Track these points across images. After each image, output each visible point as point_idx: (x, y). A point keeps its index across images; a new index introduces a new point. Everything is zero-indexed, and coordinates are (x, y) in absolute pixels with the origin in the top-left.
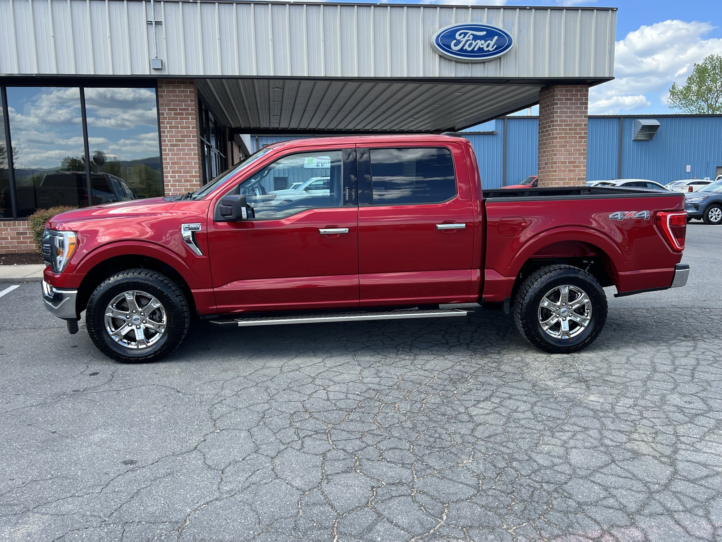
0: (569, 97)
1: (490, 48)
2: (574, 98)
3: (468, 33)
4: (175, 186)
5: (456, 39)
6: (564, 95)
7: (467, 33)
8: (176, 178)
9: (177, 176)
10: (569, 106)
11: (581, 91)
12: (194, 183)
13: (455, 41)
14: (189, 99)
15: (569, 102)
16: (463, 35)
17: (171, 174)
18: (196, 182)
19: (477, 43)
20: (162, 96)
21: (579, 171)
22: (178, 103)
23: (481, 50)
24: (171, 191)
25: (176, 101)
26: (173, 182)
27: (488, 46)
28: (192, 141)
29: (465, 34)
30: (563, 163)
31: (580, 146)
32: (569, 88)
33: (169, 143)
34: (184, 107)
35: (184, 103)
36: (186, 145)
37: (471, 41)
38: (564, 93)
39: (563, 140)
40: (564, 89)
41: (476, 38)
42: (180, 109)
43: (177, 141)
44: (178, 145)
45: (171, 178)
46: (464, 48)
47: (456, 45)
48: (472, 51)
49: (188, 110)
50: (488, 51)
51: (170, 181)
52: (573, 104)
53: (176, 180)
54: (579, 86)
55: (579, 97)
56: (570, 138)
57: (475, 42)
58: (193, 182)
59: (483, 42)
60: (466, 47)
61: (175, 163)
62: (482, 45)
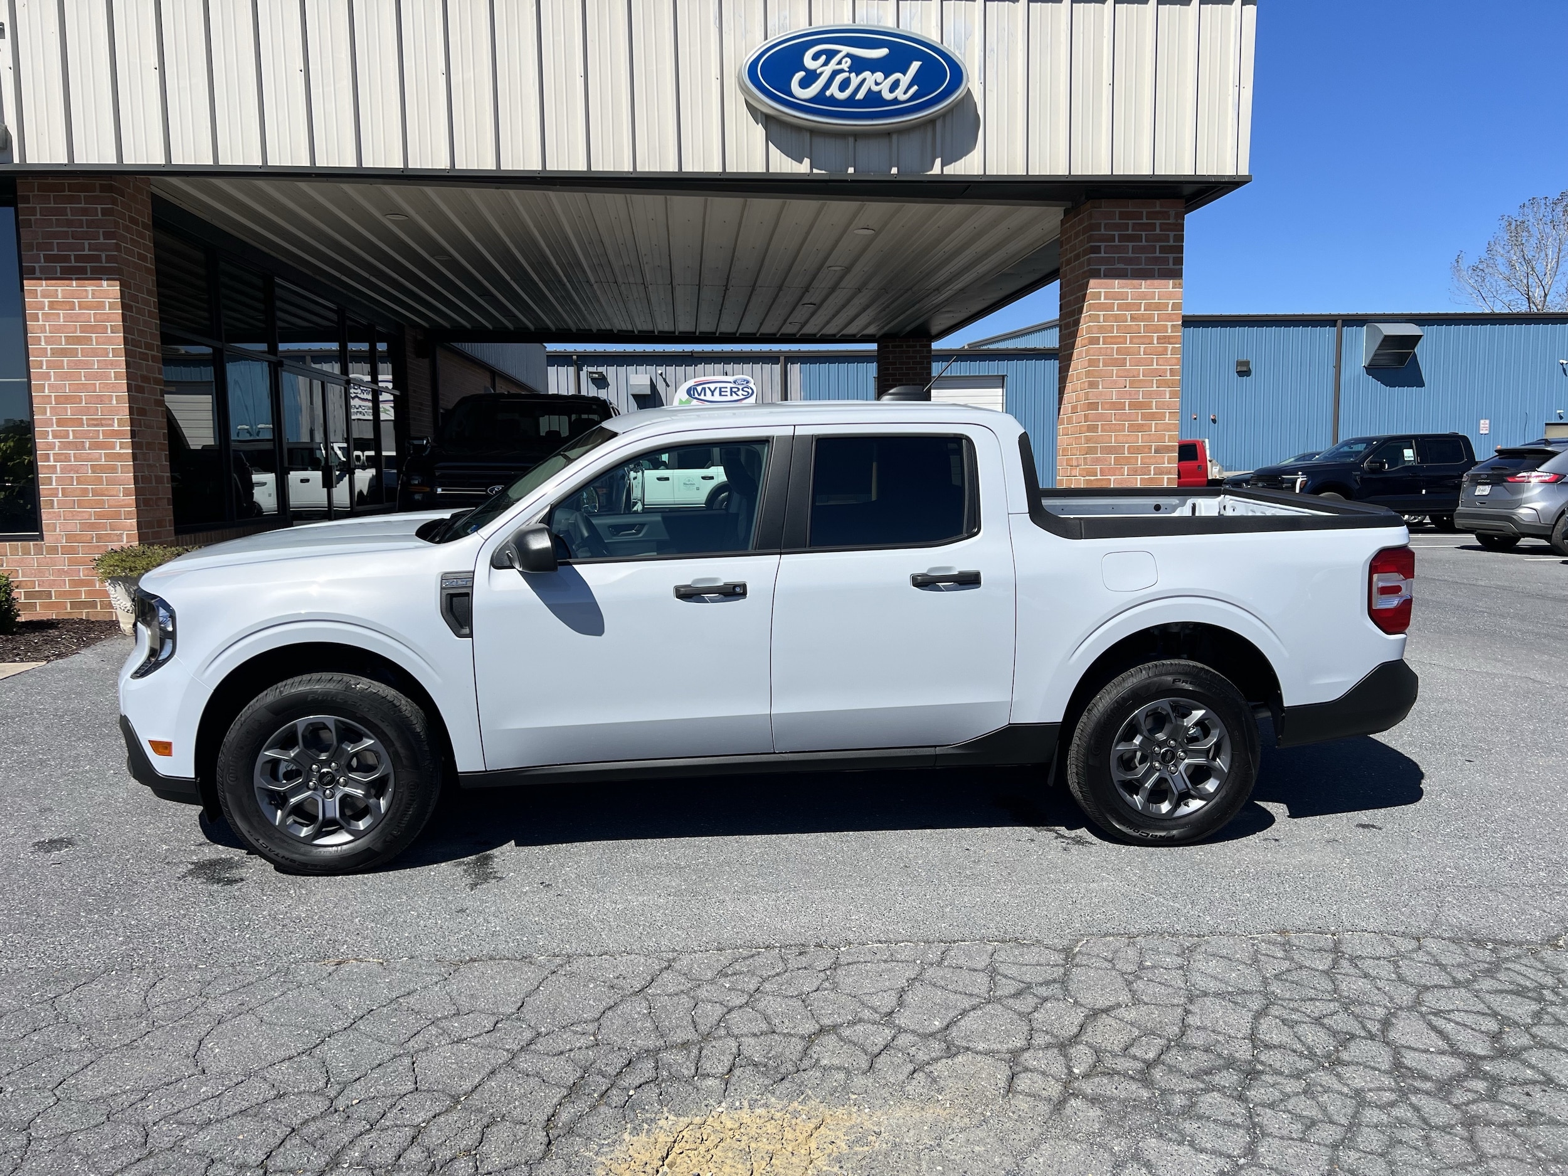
0: (1130, 232)
1: (899, 94)
2: (1144, 233)
3: (838, 52)
4: (67, 458)
5: (804, 69)
6: (1116, 227)
7: (834, 53)
8: (68, 438)
9: (71, 433)
10: (1130, 255)
11: (1165, 215)
12: (118, 450)
13: (802, 74)
14: (101, 231)
15: (1131, 244)
16: (824, 57)
17: (55, 428)
18: (121, 448)
19: (864, 80)
20: (29, 224)
21: (1159, 427)
22: (71, 241)
23: (874, 98)
24: (55, 472)
25: (65, 235)
26: (60, 449)
27: (892, 89)
28: (109, 341)
29: (831, 54)
30: (1115, 406)
31: (1160, 363)
32: (1131, 207)
33: (49, 347)
34: (86, 252)
35: (86, 243)
36: (94, 353)
37: (846, 75)
38: (1117, 221)
39: (1115, 346)
40: (1117, 210)
41: (859, 65)
42: (78, 258)
43: (69, 340)
44: (74, 353)
45: (54, 437)
46: (828, 93)
47: (804, 85)
48: (851, 101)
49: (97, 259)
50: (896, 101)
51: (51, 446)
52: (1143, 249)
53: (69, 443)
54: (1158, 202)
55: (1158, 231)
56: (1135, 340)
57: (857, 76)
58: (114, 449)
59: (879, 76)
60: (834, 90)
61: (67, 399)
62: (877, 84)
